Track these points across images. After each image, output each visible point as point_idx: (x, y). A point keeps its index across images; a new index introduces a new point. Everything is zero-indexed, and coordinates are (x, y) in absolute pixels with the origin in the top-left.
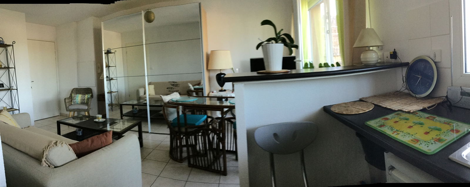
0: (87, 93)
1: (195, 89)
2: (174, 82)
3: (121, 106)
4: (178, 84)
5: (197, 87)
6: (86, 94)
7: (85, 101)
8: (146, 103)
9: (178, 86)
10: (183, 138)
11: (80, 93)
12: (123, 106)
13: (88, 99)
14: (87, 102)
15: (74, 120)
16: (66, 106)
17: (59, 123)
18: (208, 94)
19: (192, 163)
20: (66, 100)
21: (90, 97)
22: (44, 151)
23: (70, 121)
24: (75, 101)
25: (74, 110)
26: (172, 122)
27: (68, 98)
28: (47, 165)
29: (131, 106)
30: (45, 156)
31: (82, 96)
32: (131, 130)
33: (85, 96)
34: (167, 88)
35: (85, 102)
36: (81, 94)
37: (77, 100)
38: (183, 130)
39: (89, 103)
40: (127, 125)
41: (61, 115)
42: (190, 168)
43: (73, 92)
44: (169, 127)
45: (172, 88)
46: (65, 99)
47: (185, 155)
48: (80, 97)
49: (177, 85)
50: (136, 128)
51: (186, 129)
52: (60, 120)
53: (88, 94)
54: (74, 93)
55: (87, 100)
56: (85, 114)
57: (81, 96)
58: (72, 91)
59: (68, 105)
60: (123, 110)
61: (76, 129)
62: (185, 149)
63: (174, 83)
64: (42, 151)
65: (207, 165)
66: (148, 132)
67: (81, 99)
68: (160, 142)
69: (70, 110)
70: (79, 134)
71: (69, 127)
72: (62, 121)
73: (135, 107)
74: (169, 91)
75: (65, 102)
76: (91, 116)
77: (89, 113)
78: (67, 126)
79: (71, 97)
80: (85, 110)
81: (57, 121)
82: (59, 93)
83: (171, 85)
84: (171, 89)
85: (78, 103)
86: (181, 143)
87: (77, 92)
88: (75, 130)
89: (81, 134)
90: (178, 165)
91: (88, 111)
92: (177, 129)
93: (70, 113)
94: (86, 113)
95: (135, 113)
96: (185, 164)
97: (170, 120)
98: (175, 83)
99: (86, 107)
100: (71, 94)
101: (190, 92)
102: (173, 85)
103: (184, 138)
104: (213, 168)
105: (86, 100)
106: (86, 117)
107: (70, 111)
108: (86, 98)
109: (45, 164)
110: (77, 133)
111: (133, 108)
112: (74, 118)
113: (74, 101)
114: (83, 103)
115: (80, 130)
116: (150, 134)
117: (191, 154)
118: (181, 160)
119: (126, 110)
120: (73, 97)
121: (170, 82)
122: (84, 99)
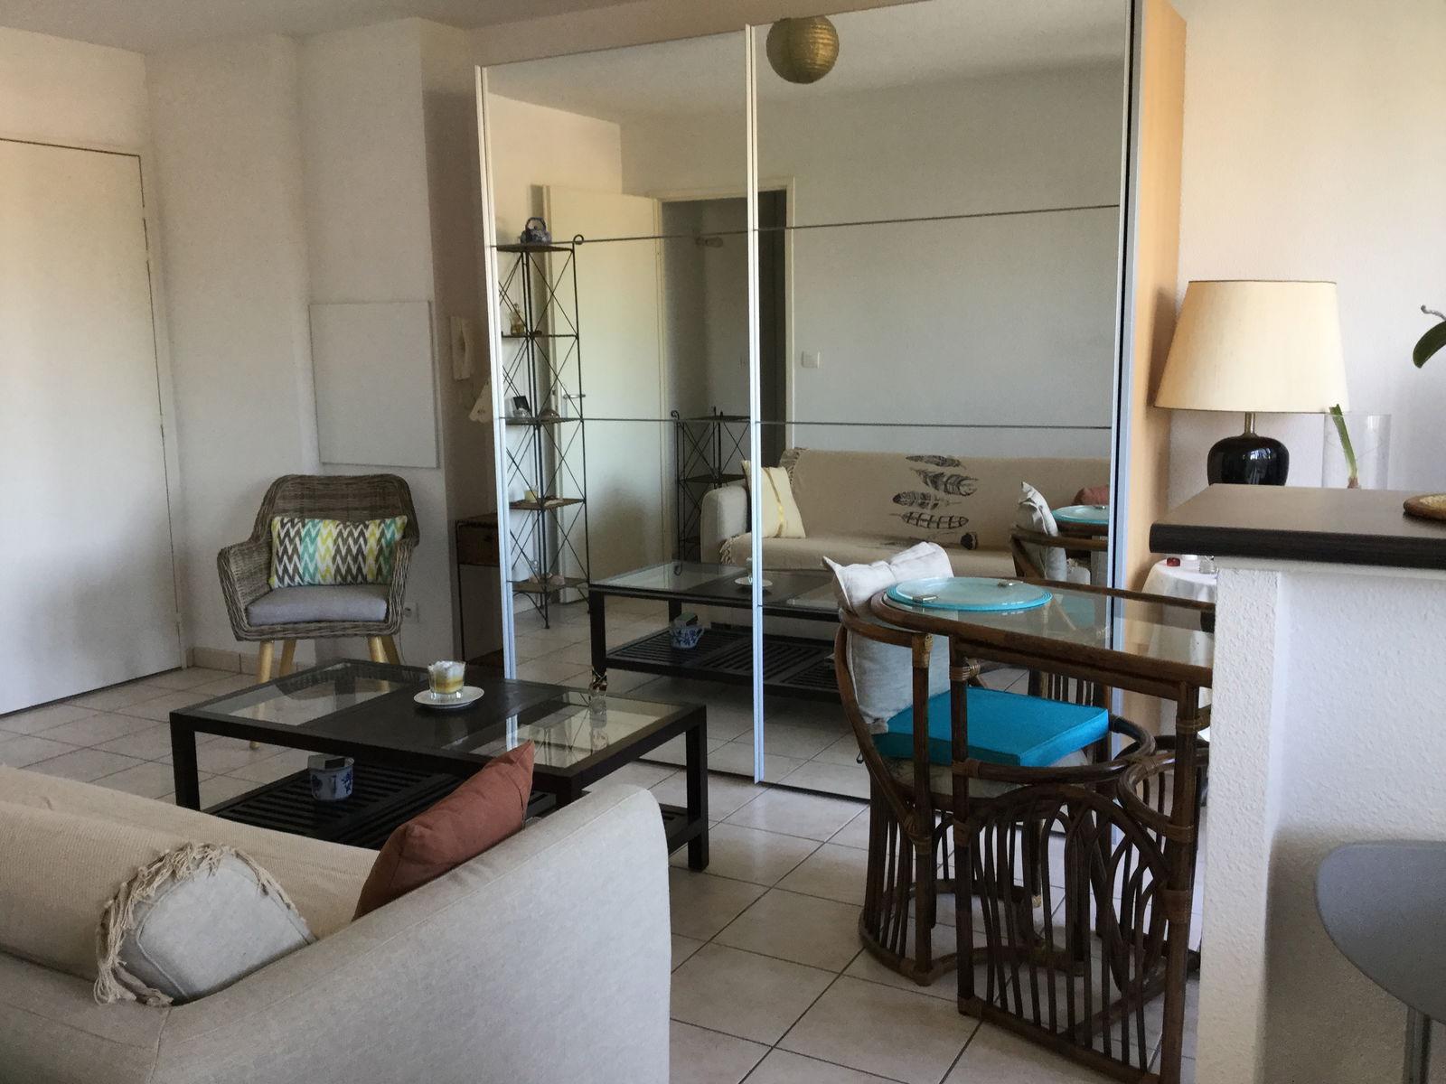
0: (380, 511)
1: (1062, 525)
3: (597, 602)
5: (1079, 512)
6: (373, 518)
7: (369, 568)
8: (748, 590)
9: (962, 489)
10: (942, 832)
11: (325, 513)
12: (608, 600)
13: (387, 553)
14: (380, 570)
15: (287, 700)
16: (231, 601)
17: (185, 729)
18: (1142, 575)
19: (980, 991)
20: (233, 568)
21: (398, 536)
22: (107, 912)
23: (262, 706)
24: (296, 569)
25: (290, 632)
26: (886, 728)
27: (244, 549)
28: (130, 996)
29: (664, 606)
30: (119, 944)
31: (340, 534)
32: (642, 757)
33: (362, 533)
35: (365, 571)
36: (333, 518)
37: (306, 557)
38: (944, 784)
39: (398, 579)
40: (623, 724)
41: (195, 662)
42: (971, 1023)
43: (280, 503)
44: (868, 758)
46: (223, 556)
47: (944, 939)
48: (330, 543)
49: (960, 480)
50: (675, 749)
51: (960, 781)
52: (189, 709)
53: (383, 518)
54: (285, 511)
55: (377, 560)
56: (372, 651)
57: (335, 533)
58: (269, 500)
59: (249, 599)
60: (610, 622)
61: (310, 758)
62: (946, 905)
63: (938, 470)
64: (96, 914)
65: (1062, 1023)
66: (748, 779)
67: (338, 551)
68: (813, 846)
69: (262, 633)
70: (334, 790)
71: (252, 748)
72: (207, 709)
73: (687, 609)
74: (909, 517)
75: (224, 574)
76: (408, 668)
77: (389, 648)
78: (246, 743)
79: (262, 544)
80: (367, 629)
81: (172, 715)
82: (176, 515)
84: (922, 505)
85: (318, 578)
86: (928, 863)
87: (307, 503)
88: (305, 767)
89: (342, 792)
90: (904, 992)
91: (386, 628)
92: (907, 774)
93: (262, 653)
94: (378, 643)
95: (683, 645)
96: (944, 993)
97: (875, 714)
99: (375, 608)
100: (263, 522)
101: (1029, 546)
102: (935, 480)
103: (950, 830)
104: (1098, 1045)
105: (371, 560)
106: (374, 671)
107: (265, 634)
108: (372, 542)
109: (114, 990)
110: (318, 783)
111: (675, 612)
112: (288, 683)
113: (286, 570)
114: (350, 578)
115: (341, 764)
116: (760, 790)
117: (980, 941)
118: (923, 970)
119: (624, 630)
120: (276, 542)
121: (918, 458)
122: (360, 550)
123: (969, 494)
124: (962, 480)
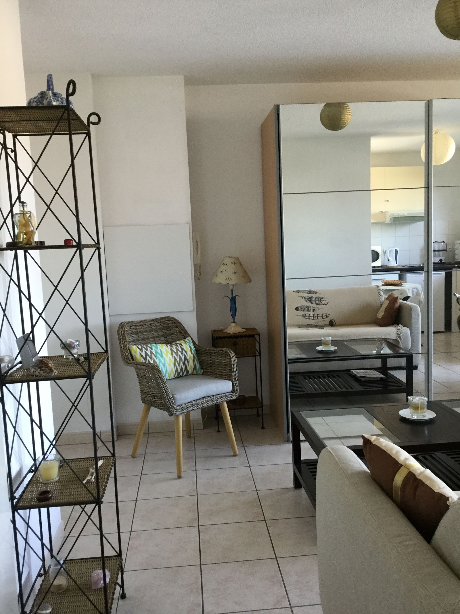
2: (310, 292)
4: (321, 296)
6: (180, 340)
7: (191, 366)
21: (194, 348)
25: (195, 406)
31: (172, 350)
33: (182, 348)
34: (297, 309)
35: (188, 368)
43: (127, 338)
45: (308, 307)
48: (170, 356)
49: (320, 299)
54: (130, 342)
55: (194, 361)
57: (169, 350)
58: (123, 336)
67: (175, 359)
69: (183, 409)
74: (305, 316)
80: (227, 397)
83: (303, 300)
87: (135, 337)
91: (234, 396)
98: (314, 296)
99: (228, 385)
102: (310, 300)
105: (191, 362)
108: (189, 352)
114: (181, 374)
122: (185, 358)
123: (326, 304)
124: (321, 299)
